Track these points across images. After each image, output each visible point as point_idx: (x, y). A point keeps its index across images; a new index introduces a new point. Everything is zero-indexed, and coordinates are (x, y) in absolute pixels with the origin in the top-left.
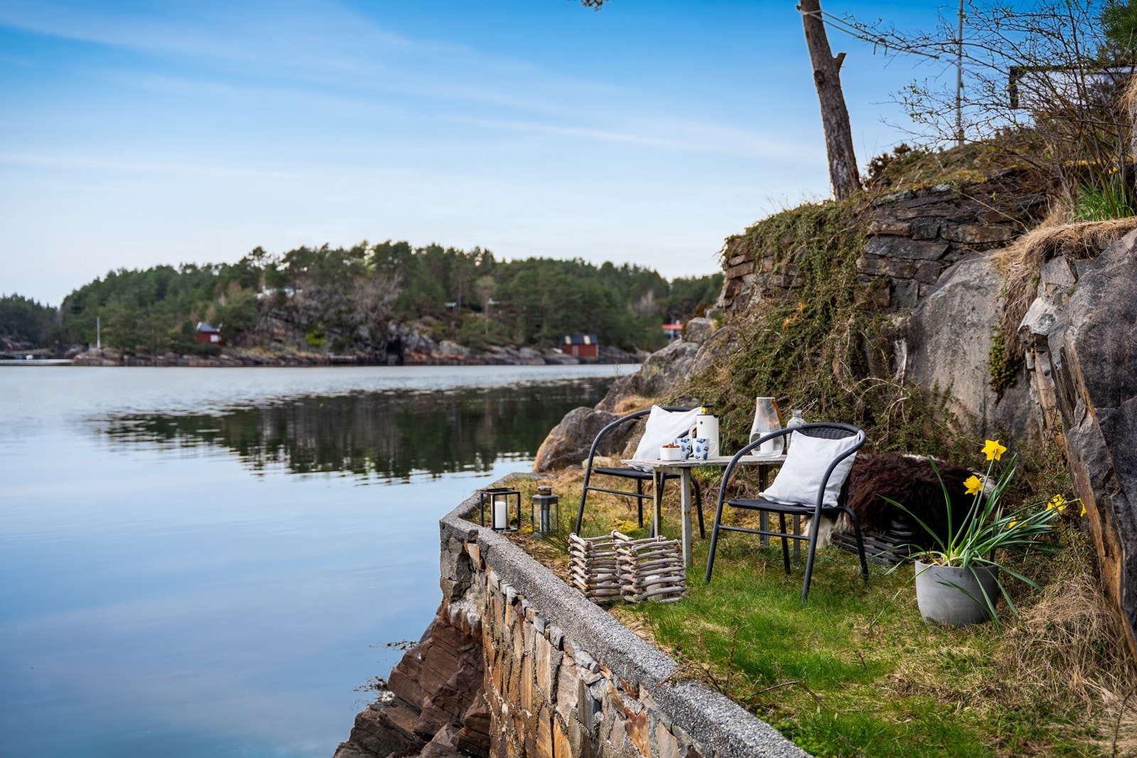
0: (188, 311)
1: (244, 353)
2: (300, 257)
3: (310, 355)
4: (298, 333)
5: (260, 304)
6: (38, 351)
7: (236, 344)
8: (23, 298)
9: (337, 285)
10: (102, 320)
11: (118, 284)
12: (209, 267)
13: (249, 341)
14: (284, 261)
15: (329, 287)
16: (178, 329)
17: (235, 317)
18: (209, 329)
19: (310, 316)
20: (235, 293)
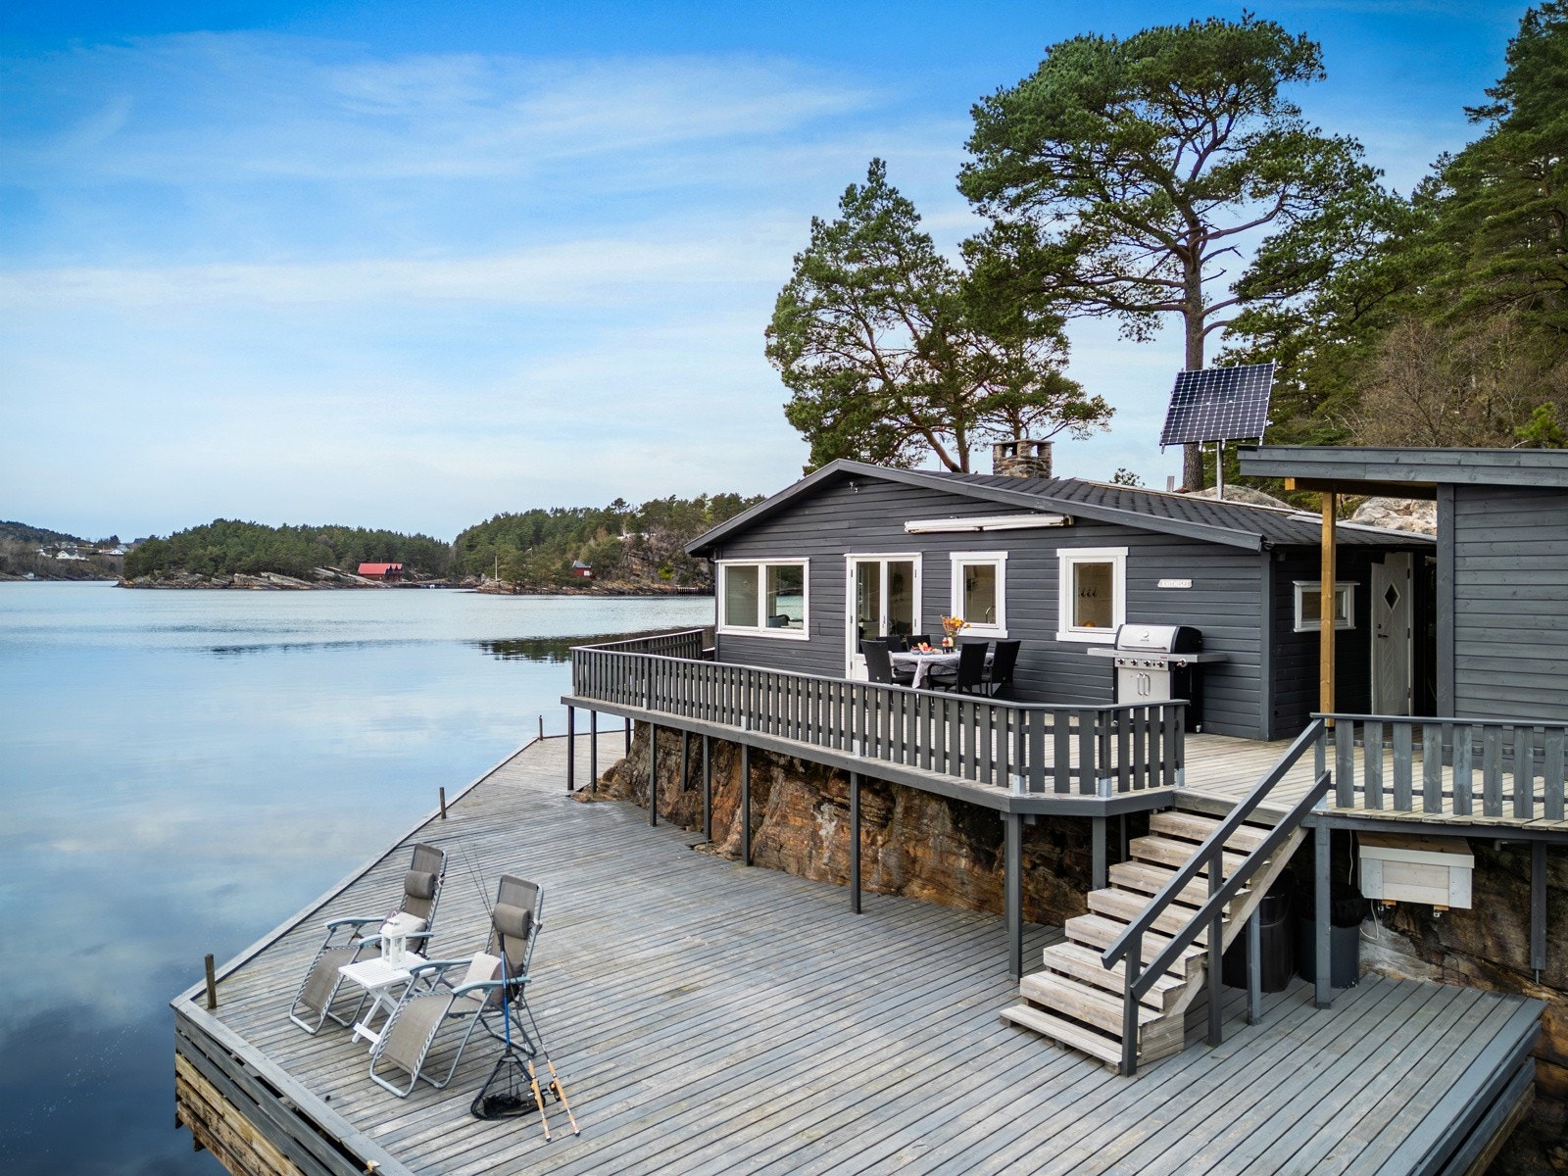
0: (564, 551)
1: (610, 585)
2: (653, 509)
3: (662, 587)
4: (652, 569)
5: (622, 545)
6: (437, 581)
7: (603, 578)
8: (425, 537)
9: (683, 531)
10: (499, 559)
11: (502, 525)
12: (575, 510)
13: (614, 576)
14: (640, 512)
15: (676, 532)
16: (559, 565)
17: (604, 557)
18: (583, 566)
19: (662, 555)
20: (603, 537)
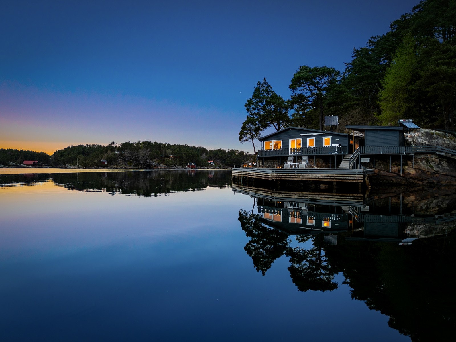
0: (98, 157)
1: (113, 167)
3: (129, 167)
4: (125, 162)
5: (116, 155)
7: (111, 165)
9: (135, 151)
10: (78, 159)
13: (114, 164)
14: (121, 146)
16: (97, 161)
17: (111, 158)
18: (105, 161)
19: (128, 158)
20: (110, 153)
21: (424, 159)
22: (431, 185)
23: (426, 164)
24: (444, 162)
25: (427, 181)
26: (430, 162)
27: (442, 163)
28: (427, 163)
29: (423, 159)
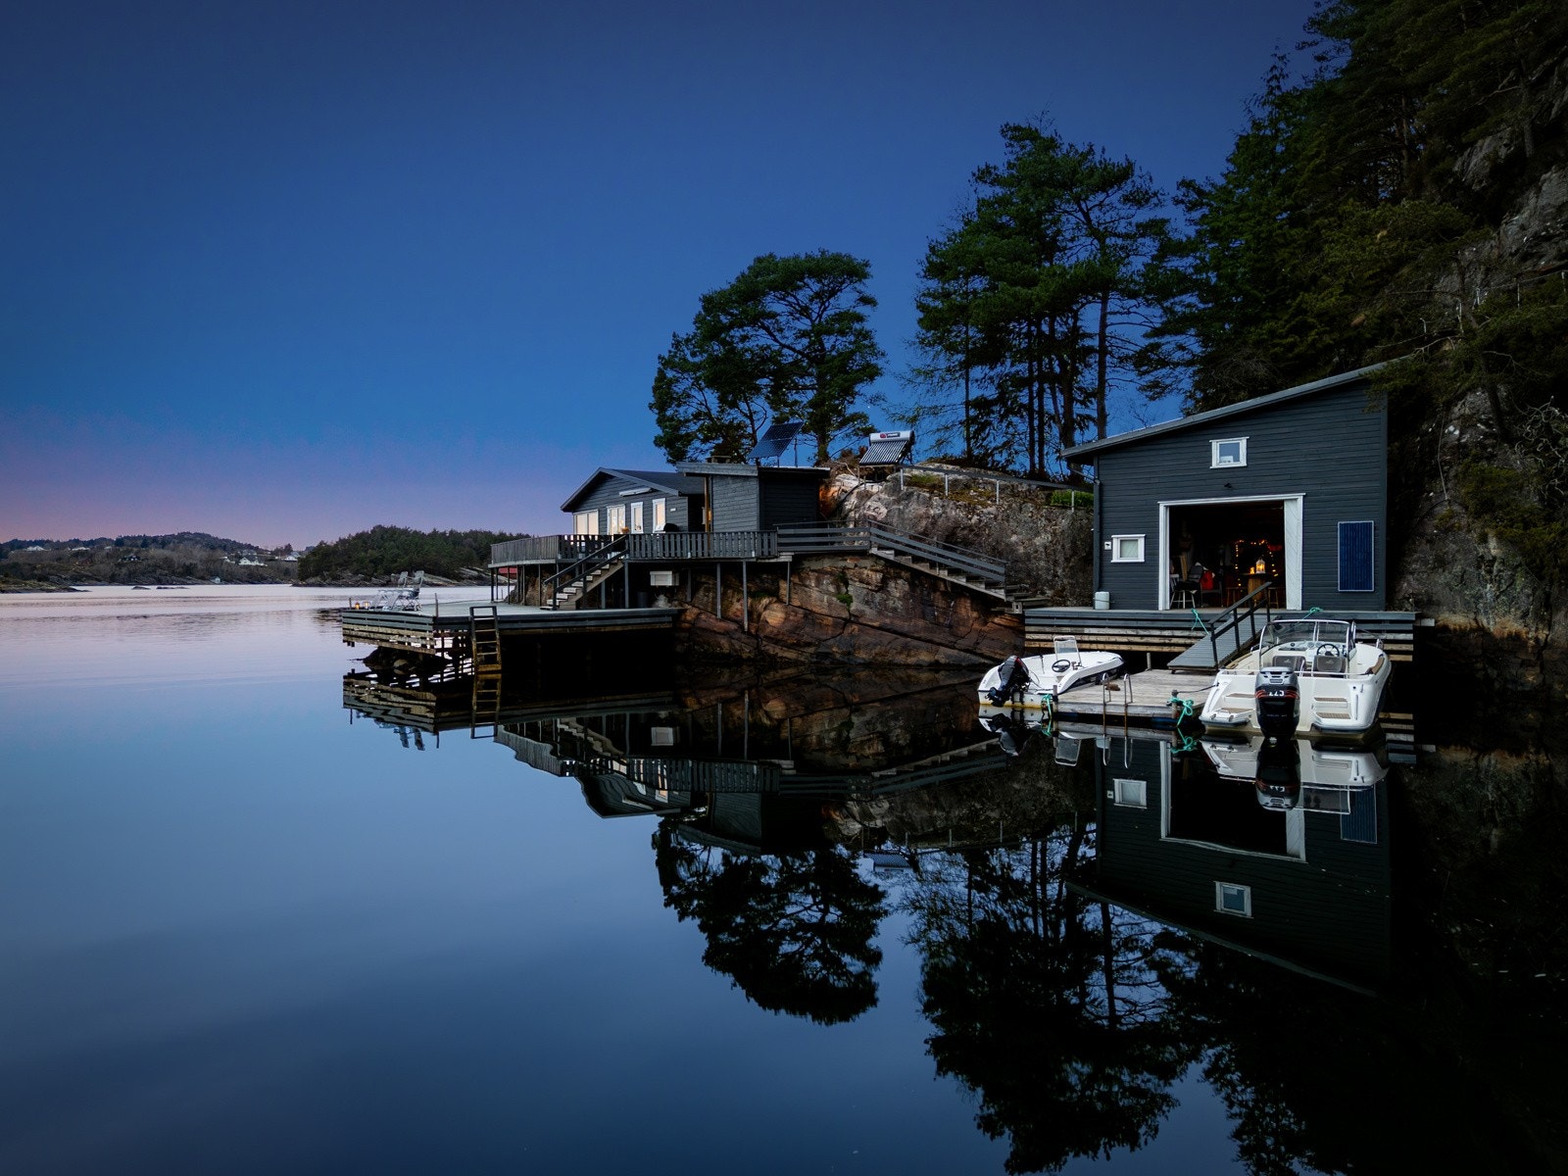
21: (831, 574)
22: (824, 665)
23: (832, 589)
24: (900, 582)
25: (811, 650)
26: (850, 582)
27: (893, 585)
28: (838, 588)
29: (827, 573)
